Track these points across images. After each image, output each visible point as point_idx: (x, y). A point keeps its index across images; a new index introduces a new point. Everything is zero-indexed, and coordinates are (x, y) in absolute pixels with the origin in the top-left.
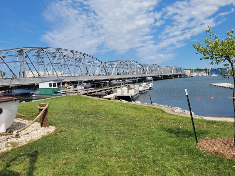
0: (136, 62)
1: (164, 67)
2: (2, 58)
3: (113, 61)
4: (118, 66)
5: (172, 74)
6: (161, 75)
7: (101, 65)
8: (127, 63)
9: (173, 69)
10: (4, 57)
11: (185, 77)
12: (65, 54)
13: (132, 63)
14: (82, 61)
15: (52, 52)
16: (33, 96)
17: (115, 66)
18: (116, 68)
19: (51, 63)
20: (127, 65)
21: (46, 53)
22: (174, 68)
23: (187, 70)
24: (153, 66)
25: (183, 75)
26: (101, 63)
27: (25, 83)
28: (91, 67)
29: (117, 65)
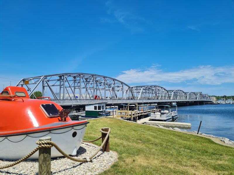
0: (162, 88)
1: (189, 94)
2: (47, 82)
3: (139, 87)
4: (144, 91)
5: (197, 100)
6: (186, 100)
7: (129, 90)
8: (153, 89)
9: (198, 96)
10: (48, 81)
11: (211, 104)
12: (98, 79)
13: (158, 88)
14: (112, 86)
15: (87, 77)
16: (79, 117)
17: (141, 91)
18: (142, 93)
19: (85, 87)
20: (153, 90)
21: (82, 78)
22: (199, 94)
23: (213, 97)
24: (178, 91)
25: (209, 101)
26: (129, 88)
27: (64, 104)
28: (120, 91)
29: (144, 89)
